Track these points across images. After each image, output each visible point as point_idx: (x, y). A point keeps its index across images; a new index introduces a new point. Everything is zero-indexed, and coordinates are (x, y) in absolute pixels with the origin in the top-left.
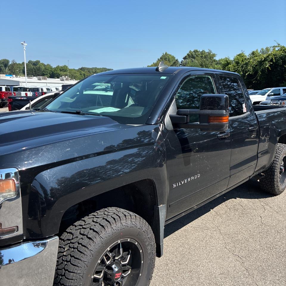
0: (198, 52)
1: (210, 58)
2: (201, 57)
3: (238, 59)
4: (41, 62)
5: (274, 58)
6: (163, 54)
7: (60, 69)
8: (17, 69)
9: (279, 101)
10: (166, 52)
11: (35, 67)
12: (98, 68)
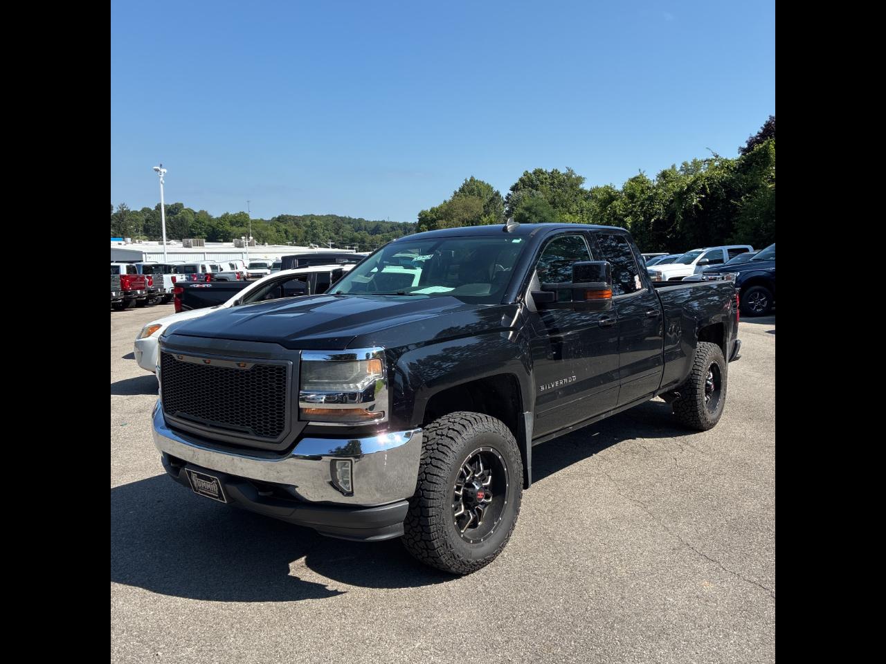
0: (543, 173)
1: (571, 186)
2: (551, 184)
3: (633, 189)
4: (185, 207)
5: (708, 184)
6: (466, 180)
7: (230, 222)
8: (131, 224)
9: (719, 275)
10: (472, 177)
11: (172, 218)
12: (318, 216)
